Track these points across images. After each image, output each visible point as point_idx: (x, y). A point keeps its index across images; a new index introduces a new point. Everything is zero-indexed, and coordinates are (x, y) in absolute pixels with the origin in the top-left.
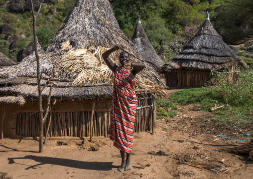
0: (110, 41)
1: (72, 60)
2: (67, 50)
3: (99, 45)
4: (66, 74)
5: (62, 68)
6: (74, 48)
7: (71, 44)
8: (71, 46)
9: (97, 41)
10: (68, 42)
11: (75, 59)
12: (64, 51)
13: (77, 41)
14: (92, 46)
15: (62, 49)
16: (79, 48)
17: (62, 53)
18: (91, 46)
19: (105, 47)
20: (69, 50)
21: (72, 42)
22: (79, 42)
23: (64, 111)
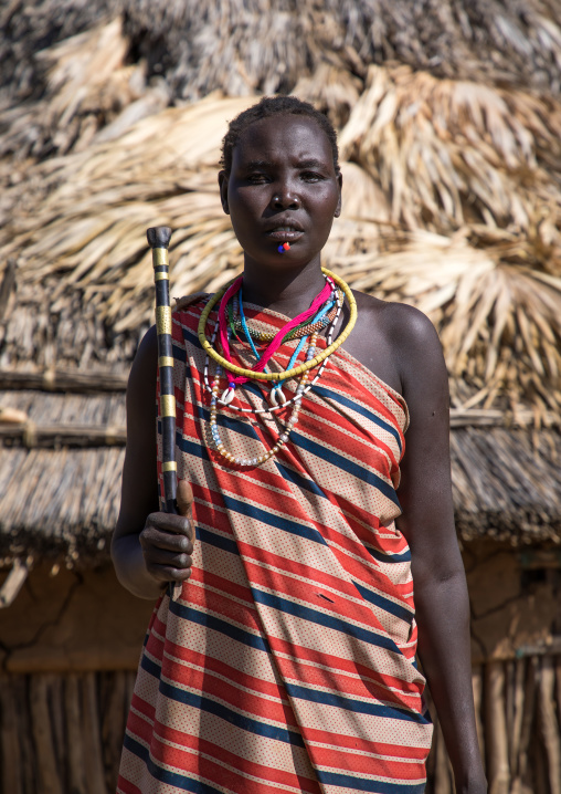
0: (478, 22)
1: (154, 198)
2: (103, 114)
3: (379, 55)
4: (107, 326)
5: (63, 272)
6: (161, 91)
7: (132, 57)
8: (137, 74)
9: (366, 23)
10: (111, 39)
11: (180, 191)
12: (81, 114)
13: (186, 26)
14: (322, 71)
15: (58, 103)
16: (204, 91)
17: (61, 140)
18: (310, 66)
19: (439, 74)
20: (117, 108)
21: (144, 32)
22: (206, 38)
23: (94, 660)
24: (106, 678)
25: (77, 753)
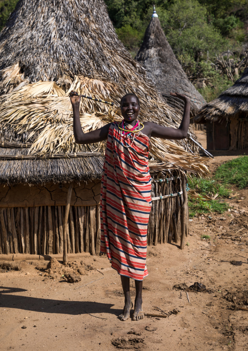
0: (99, 66)
1: (26, 105)
2: (15, 84)
3: (77, 73)
4: (16, 133)
5: (6, 121)
6: (28, 80)
7: (21, 71)
8: (23, 75)
9: (74, 65)
10: (17, 67)
11: (32, 103)
12: (10, 84)
13: (34, 65)
14: (64, 76)
15: (5, 82)
16: (38, 80)
17: (5, 90)
18: (62, 75)
19: (90, 78)
20: (18, 83)
21: (24, 66)
22: (38, 67)
23: (13, 205)
24: (16, 209)
25: (10, 224)
